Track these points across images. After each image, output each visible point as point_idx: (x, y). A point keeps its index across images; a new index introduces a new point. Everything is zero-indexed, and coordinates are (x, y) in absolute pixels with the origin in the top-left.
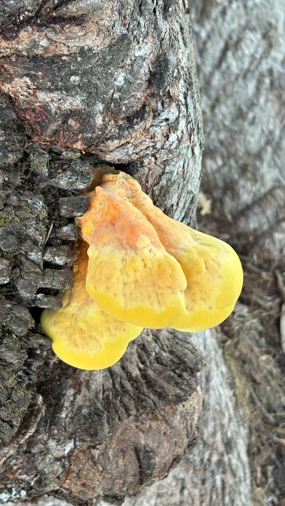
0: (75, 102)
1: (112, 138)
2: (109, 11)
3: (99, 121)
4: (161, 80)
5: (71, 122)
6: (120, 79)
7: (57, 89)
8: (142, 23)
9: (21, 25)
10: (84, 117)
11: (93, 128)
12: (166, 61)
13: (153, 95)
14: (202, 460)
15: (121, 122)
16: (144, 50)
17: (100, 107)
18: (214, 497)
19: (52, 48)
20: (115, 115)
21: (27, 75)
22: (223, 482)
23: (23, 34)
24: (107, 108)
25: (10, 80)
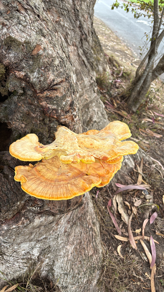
0: (55, 107)
1: (62, 116)
2: (62, 89)
3: (60, 111)
4: (73, 105)
5: (54, 111)
6: (64, 103)
7: (51, 104)
8: (69, 93)
9: (44, 91)
10: (56, 110)
11: (58, 113)
12: (73, 102)
13: (71, 109)
14: (86, 226)
15: (64, 113)
16: (69, 99)
17: (60, 108)
18: (90, 238)
19: (51, 95)
20: (63, 111)
21: (45, 101)
22: (92, 234)
23: (45, 92)
24: (61, 109)
25: (42, 102)
